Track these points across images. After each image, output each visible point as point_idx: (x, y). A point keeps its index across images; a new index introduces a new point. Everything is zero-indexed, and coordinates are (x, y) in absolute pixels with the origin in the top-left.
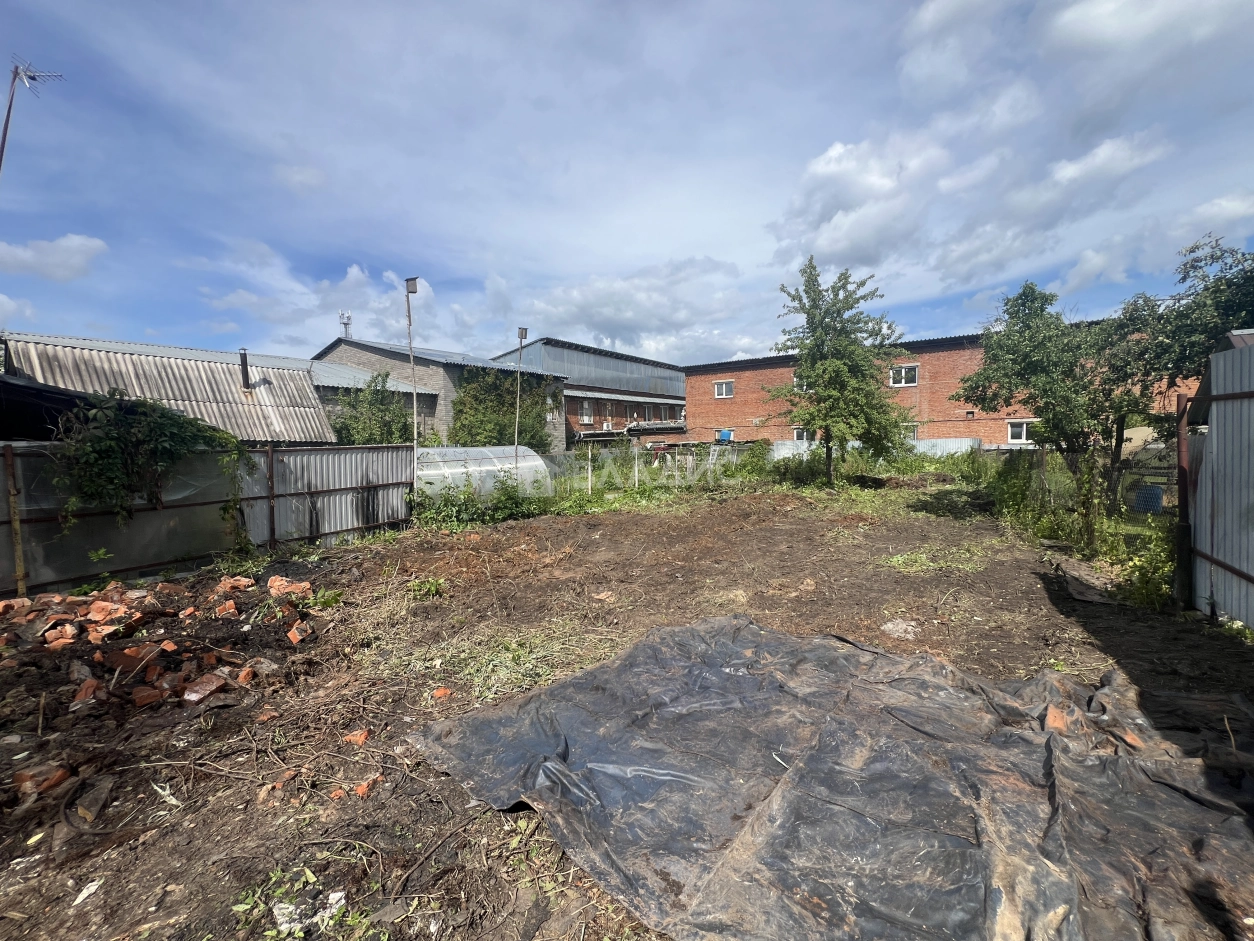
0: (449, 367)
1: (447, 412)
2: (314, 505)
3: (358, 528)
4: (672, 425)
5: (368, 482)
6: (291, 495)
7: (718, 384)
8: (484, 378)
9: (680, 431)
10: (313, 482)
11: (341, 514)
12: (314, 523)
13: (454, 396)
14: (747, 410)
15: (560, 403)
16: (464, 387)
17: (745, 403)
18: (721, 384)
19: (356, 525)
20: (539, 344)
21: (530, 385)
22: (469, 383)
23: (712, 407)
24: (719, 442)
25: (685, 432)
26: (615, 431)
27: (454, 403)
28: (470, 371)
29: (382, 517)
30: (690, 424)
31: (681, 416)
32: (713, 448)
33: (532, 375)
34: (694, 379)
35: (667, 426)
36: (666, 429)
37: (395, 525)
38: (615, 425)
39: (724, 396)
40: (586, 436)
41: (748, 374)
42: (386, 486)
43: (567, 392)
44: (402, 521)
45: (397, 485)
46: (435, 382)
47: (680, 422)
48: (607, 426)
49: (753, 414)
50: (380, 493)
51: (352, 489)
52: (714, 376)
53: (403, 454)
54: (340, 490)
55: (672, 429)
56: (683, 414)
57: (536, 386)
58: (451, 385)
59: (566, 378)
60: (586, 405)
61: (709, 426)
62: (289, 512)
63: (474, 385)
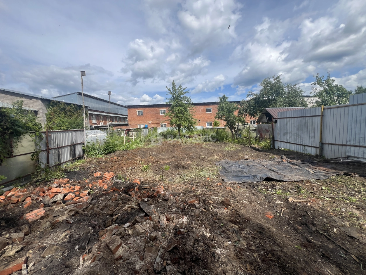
0: (43, 100)
1: (44, 118)
2: (59, 151)
3: (71, 160)
4: (124, 123)
5: (73, 143)
6: (53, 149)
7: (138, 111)
8: (59, 105)
9: (127, 125)
10: (58, 144)
11: (66, 155)
12: (59, 159)
13: (46, 112)
14: (147, 119)
15: (88, 116)
16: (51, 108)
17: (147, 117)
18: (139, 111)
19: (70, 159)
20: (76, 94)
21: (76, 109)
22: (53, 107)
23: (137, 118)
24: (144, 128)
25: (128, 125)
26: (104, 125)
27: (47, 115)
28: (53, 103)
29: (77, 156)
30: (130, 123)
31: (126, 120)
32: (143, 130)
33: (77, 105)
34: (130, 109)
35: (122, 123)
36: (122, 124)
37: (80, 158)
38: (104, 123)
39: (140, 115)
40: (95, 127)
41: (147, 109)
42: (77, 144)
43: (90, 112)
44: (82, 156)
45: (80, 143)
46: (37, 106)
47: (126, 122)
48: (101, 124)
49: (149, 120)
50: (76, 146)
51: (69, 146)
52: (137, 109)
53: (81, 132)
54: (66, 146)
55: (124, 124)
56: (127, 120)
57: (78, 109)
58: (45, 107)
59: (90, 107)
60: (94, 116)
61: (136, 124)
62: (52, 155)
63: (55, 108)
